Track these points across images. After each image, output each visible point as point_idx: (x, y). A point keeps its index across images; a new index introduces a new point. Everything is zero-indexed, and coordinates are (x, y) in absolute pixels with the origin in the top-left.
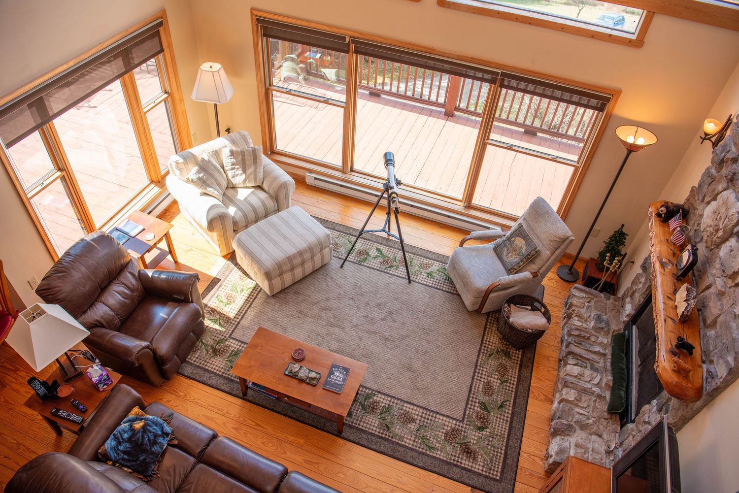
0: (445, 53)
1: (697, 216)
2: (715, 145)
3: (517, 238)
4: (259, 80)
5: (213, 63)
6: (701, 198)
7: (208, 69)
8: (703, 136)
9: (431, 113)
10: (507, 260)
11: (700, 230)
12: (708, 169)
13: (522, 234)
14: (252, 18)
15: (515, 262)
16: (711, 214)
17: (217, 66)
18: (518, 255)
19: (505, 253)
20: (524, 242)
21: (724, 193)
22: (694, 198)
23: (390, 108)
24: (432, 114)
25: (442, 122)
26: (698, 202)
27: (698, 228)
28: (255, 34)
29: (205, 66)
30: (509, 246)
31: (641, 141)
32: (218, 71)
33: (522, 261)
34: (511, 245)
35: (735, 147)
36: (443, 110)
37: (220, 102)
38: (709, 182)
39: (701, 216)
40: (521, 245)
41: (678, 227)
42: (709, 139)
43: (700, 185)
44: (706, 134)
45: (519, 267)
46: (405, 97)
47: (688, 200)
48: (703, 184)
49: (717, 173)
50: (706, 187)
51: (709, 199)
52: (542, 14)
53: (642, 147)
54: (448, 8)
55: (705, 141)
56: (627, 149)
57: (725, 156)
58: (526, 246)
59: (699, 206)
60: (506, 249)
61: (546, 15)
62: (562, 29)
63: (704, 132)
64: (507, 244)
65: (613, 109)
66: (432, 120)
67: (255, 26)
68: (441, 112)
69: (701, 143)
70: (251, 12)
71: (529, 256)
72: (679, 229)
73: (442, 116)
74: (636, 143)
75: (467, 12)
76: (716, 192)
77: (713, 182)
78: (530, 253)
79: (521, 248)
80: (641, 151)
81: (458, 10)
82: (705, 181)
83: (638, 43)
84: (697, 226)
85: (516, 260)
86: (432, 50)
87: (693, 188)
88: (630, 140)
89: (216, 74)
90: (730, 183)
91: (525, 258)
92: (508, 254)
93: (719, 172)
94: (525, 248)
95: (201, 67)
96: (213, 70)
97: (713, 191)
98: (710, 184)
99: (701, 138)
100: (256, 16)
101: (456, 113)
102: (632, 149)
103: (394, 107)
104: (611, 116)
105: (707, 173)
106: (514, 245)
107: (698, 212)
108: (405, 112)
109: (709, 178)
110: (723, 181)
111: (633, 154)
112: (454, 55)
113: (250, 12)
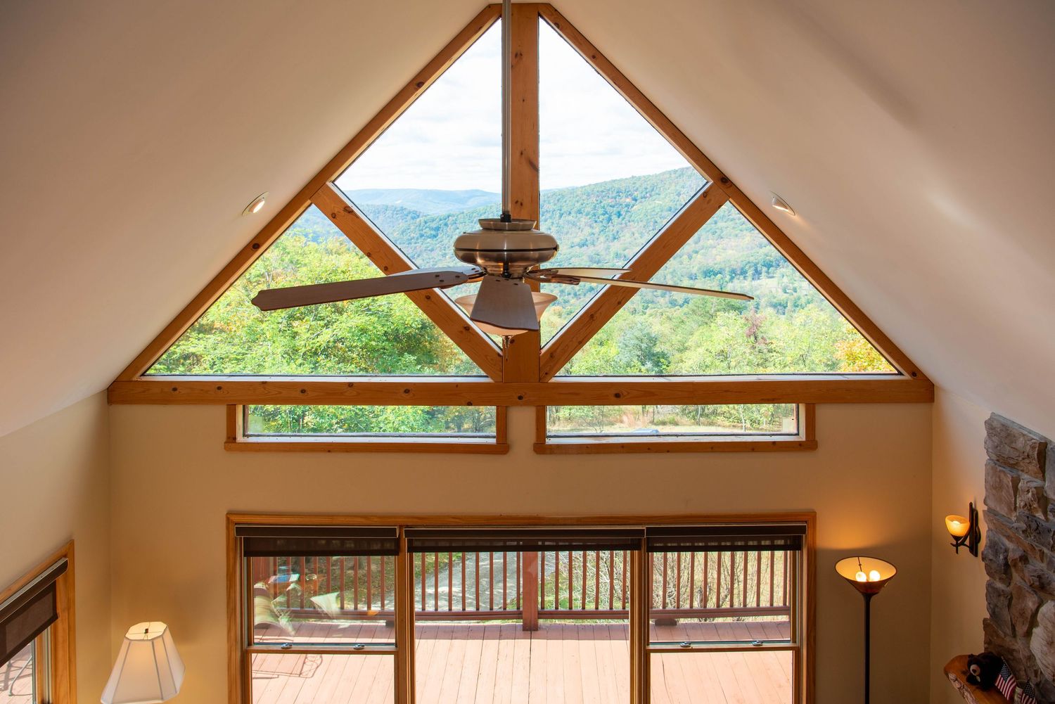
0: (558, 519)
1: (1024, 661)
2: (974, 550)
4: (233, 634)
5: (148, 623)
6: (1009, 631)
7: (142, 636)
8: (954, 542)
9: (500, 634)
11: (1046, 681)
12: (989, 585)
14: (228, 528)
16: (1045, 649)
17: (158, 628)
21: (1043, 609)
22: (998, 636)
23: (431, 642)
24: (503, 634)
25: (524, 643)
26: (1008, 639)
27: (1039, 680)
28: (232, 555)
29: (136, 632)
31: (875, 577)
32: (162, 636)
35: (1011, 541)
36: (520, 623)
37: (162, 699)
38: (1006, 603)
39: (1031, 657)
41: (1014, 688)
42: (962, 544)
43: (994, 614)
44: (957, 538)
46: (451, 615)
47: (988, 642)
48: (997, 610)
49: (1008, 586)
50: (1005, 612)
51: (1025, 628)
52: (677, 436)
53: (881, 584)
54: (551, 453)
55: (959, 548)
56: (863, 593)
57: (1006, 558)
59: (1013, 644)
61: (682, 435)
62: (712, 448)
63: (953, 536)
65: (814, 542)
66: (507, 644)
67: (232, 542)
68: (515, 627)
69: (957, 553)
70: (228, 519)
72: (1018, 690)
73: (520, 632)
74: (870, 581)
75: (578, 453)
76: (1029, 614)
77: (1013, 602)
80: (883, 591)
81: (566, 453)
82: (999, 604)
83: (809, 444)
84: (1036, 676)
86: (537, 520)
87: (986, 624)
88: (861, 578)
89: (159, 644)
90: (1042, 594)
93: (1010, 583)
95: (127, 635)
96: (150, 636)
97: (1022, 614)
98: (1009, 606)
99: (954, 545)
100: (236, 524)
101: (541, 621)
102: (869, 590)
103: (436, 638)
104: (815, 552)
105: (991, 591)
107: (1021, 655)
108: (458, 643)
109: (1002, 598)
110: (1027, 594)
111: (873, 599)
112: (571, 519)
113: (225, 519)
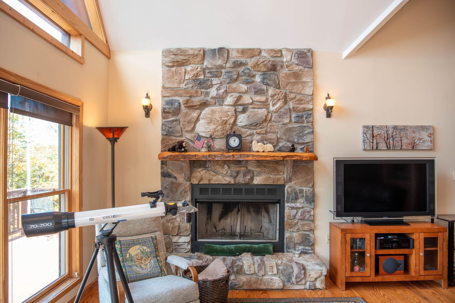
3: (129, 251)
6: (179, 134)
10: (149, 270)
13: (129, 244)
15: (155, 262)
16: (207, 126)
18: (149, 257)
19: (139, 270)
20: (138, 246)
21: (204, 112)
22: (172, 140)
26: (179, 138)
30: (133, 263)
33: (156, 257)
34: (132, 261)
38: (178, 123)
40: (139, 251)
45: (161, 261)
47: (165, 147)
48: (170, 130)
49: (177, 117)
50: (177, 127)
51: (192, 126)
57: (180, 103)
58: (143, 245)
59: (182, 138)
60: (134, 267)
65: (82, 119)
71: (156, 247)
78: (153, 244)
79: (142, 252)
82: (172, 126)
85: (152, 261)
91: (155, 251)
92: (141, 267)
94: (145, 248)
97: (189, 121)
98: (180, 123)
104: (82, 125)
105: (167, 123)
106: (135, 258)
109: (175, 122)
110: (192, 113)
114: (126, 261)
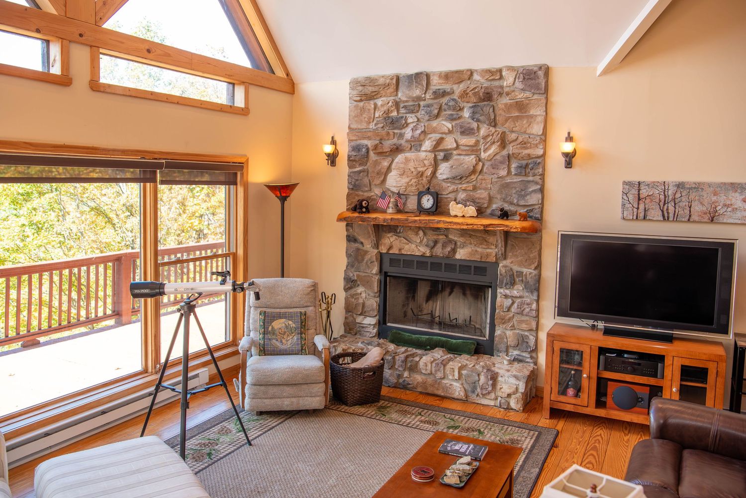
3: (273, 324)
10: (289, 346)
13: (274, 317)
15: (297, 339)
18: (292, 333)
19: (278, 344)
20: (283, 320)
30: (274, 337)
33: (301, 334)
34: (274, 334)
40: (284, 325)
45: (305, 340)
58: (289, 320)
60: (274, 341)
64: (270, 337)
71: (303, 324)
78: (301, 320)
79: (287, 327)
85: (295, 338)
91: (301, 328)
92: (281, 342)
94: (290, 322)
106: (277, 332)
114: (267, 334)
